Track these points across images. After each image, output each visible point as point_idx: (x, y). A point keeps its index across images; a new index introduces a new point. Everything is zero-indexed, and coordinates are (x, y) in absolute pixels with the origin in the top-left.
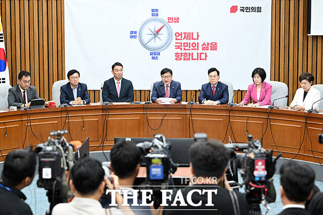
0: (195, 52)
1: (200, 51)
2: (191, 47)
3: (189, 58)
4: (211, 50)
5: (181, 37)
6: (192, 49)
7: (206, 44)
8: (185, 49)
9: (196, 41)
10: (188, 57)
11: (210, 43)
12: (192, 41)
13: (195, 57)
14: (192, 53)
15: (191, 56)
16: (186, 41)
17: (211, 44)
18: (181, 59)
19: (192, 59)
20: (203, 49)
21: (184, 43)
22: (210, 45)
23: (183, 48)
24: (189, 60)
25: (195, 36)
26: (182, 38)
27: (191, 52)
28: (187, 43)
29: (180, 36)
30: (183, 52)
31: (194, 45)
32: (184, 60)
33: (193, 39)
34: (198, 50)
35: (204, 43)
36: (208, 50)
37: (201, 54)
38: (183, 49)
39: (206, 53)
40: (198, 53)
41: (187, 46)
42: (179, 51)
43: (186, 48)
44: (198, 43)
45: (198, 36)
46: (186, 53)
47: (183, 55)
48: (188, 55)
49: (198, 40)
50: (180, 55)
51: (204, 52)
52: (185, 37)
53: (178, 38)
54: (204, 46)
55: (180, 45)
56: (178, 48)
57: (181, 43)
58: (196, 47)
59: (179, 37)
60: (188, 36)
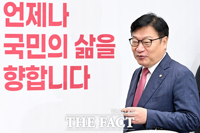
0: (58, 64)
1: (72, 60)
2: (49, 50)
3: (43, 83)
4: (99, 56)
5: (22, 18)
6: (50, 55)
7: (87, 38)
8: (30, 56)
9: (60, 31)
10: (39, 80)
11: (96, 36)
12: (49, 31)
13: (58, 79)
14: (51, 68)
15: (47, 76)
17: (100, 38)
18: (21, 86)
19: (52, 86)
20: (78, 56)
21: (29, 37)
22: (97, 42)
23: (25, 50)
24: (43, 88)
25: (58, 16)
26: (24, 22)
27: (47, 62)
28: (36, 37)
29: (18, 13)
30: (27, 63)
31: (55, 42)
32: (29, 88)
33: (52, 24)
34: (65, 57)
35: (82, 36)
36: (91, 57)
37: (73, 68)
38: (25, 54)
39: (86, 67)
40: (65, 67)
41: (36, 46)
42: (14, 61)
43: (35, 51)
44: (65, 36)
45: (66, 14)
46: (33, 68)
47: (26, 72)
48: (39, 72)
49: (65, 26)
50: (17, 72)
51: (82, 62)
53: (13, 20)
54: (82, 45)
55: (16, 41)
56: (13, 52)
57: (20, 36)
58: (61, 50)
59: (15, 19)
60: (38, 13)
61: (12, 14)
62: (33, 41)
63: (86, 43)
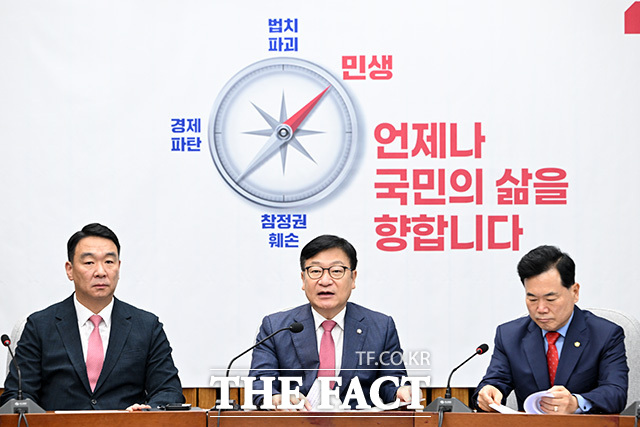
0: (466, 214)
1: (490, 206)
2: (450, 192)
3: (440, 241)
4: (539, 201)
5: (404, 145)
6: (453, 200)
7: (517, 175)
8: (419, 200)
9: (470, 164)
10: (434, 235)
11: (532, 171)
12: (451, 164)
13: (467, 234)
14: (454, 219)
15: (448, 231)
16: (423, 161)
17: (539, 174)
18: (403, 245)
19: (455, 245)
20: (501, 201)
21: (416, 173)
22: (535, 180)
23: (411, 192)
24: (441, 248)
25: (466, 142)
26: (409, 151)
27: (448, 211)
28: (430, 173)
29: (398, 139)
30: (413, 210)
31: (461, 181)
32: (417, 248)
33: (455, 153)
34: (479, 202)
35: (508, 172)
36: (525, 201)
37: (492, 220)
38: (411, 198)
39: (516, 218)
40: (479, 218)
41: (430, 186)
42: (393, 207)
43: (426, 194)
44: (479, 172)
45: (479, 139)
46: (423, 217)
47: (412, 225)
48: (435, 225)
49: (478, 155)
50: (397, 225)
51: (509, 210)
52: (420, 144)
53: (388, 148)
54: (508, 185)
55: (396, 179)
56: (391, 195)
57: (403, 173)
58: (472, 192)
59: (395, 146)
60: (432, 138)
61: (389, 140)
62: (424, 179)
63: (516, 182)
